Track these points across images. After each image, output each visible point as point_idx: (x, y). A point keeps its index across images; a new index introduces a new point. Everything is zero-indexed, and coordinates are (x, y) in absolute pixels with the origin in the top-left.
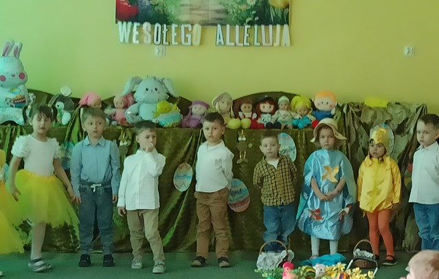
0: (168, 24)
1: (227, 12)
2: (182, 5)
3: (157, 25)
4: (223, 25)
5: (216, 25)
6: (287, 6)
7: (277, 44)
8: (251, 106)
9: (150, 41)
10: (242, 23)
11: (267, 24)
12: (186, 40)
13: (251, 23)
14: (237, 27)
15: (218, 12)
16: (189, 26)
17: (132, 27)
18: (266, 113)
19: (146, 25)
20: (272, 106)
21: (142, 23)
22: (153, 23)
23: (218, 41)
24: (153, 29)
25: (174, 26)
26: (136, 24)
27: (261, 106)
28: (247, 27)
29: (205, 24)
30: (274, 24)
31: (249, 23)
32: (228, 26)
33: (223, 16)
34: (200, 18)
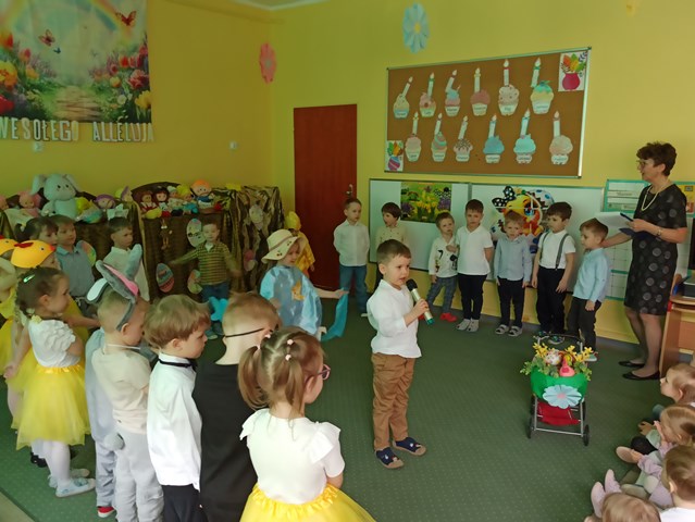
0: (47, 120)
1: (100, 110)
2: (59, 102)
3: (36, 121)
4: (99, 122)
5: (92, 122)
6: (149, 107)
7: (144, 140)
9: (29, 136)
10: (115, 121)
11: (135, 122)
12: (65, 135)
13: (122, 121)
14: (111, 124)
15: (93, 109)
16: (67, 122)
17: (10, 123)
19: (25, 120)
20: (166, 196)
21: (20, 119)
22: (32, 119)
23: (95, 137)
24: (32, 124)
25: (52, 122)
26: (13, 120)
28: (119, 124)
29: (81, 121)
30: (141, 122)
31: (120, 121)
32: (103, 123)
33: (97, 113)
34: (76, 115)
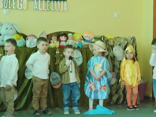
5: (34, 0)
8: (56, 37)
11: (57, 1)
14: (44, 1)
18: (63, 41)
20: (66, 38)
27: (61, 37)
28: (48, 1)
30: (60, 1)
32: (39, 1)
